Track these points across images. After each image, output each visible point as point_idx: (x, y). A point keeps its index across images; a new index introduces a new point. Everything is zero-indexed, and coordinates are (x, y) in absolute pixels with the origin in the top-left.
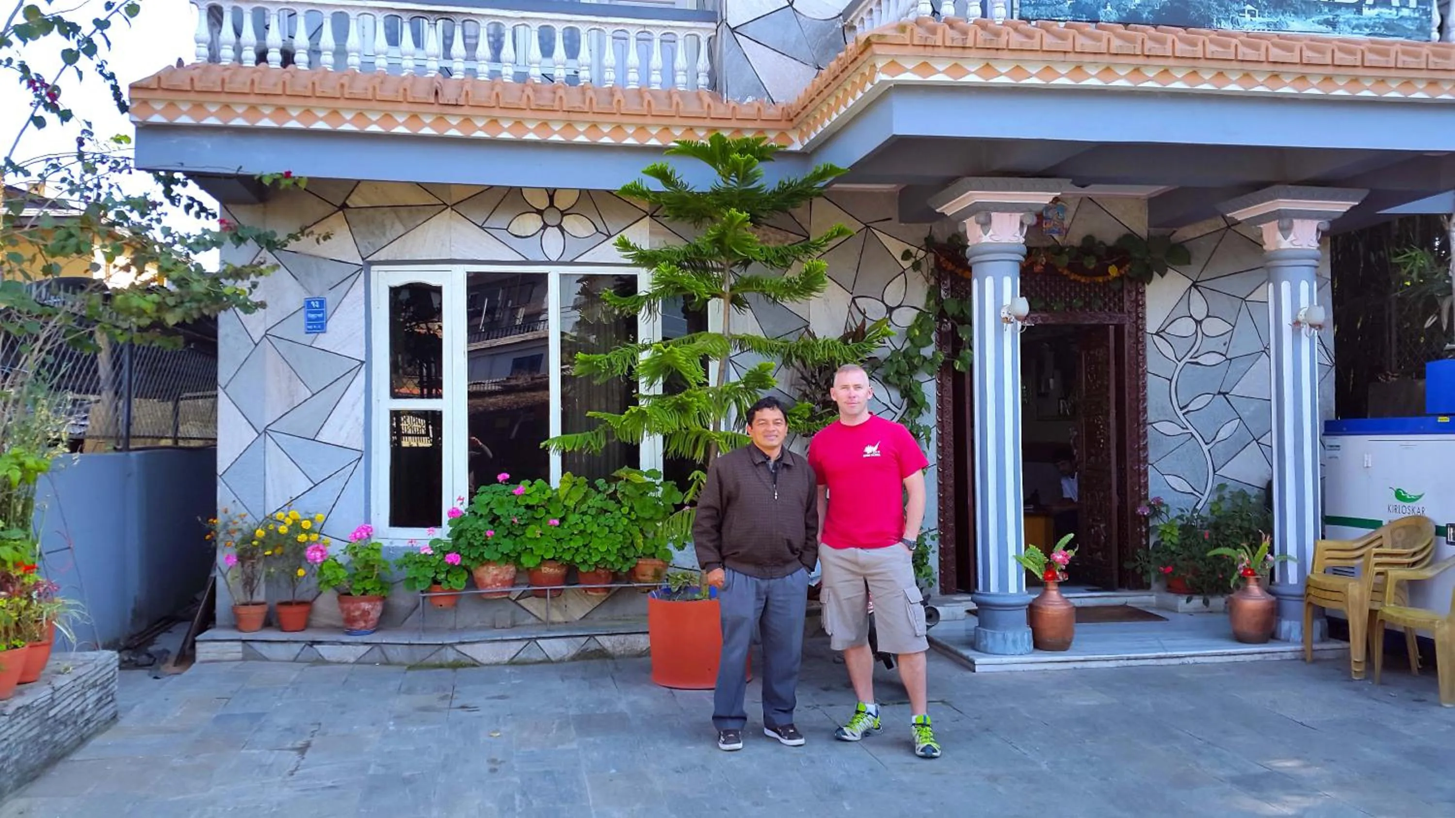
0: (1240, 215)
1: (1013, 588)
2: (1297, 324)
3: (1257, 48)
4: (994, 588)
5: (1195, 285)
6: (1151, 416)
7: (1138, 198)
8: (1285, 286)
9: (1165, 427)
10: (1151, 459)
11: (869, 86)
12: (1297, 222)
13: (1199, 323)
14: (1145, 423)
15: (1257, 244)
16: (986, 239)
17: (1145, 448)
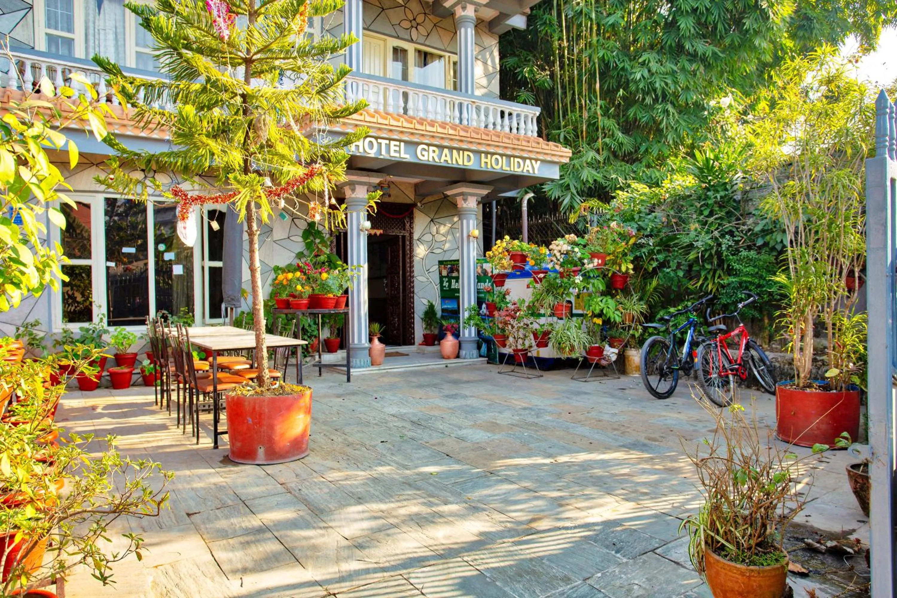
0: (449, 193)
1: (363, 341)
2: (469, 236)
3: (455, 130)
4: (356, 341)
5: (432, 220)
6: (415, 274)
7: (409, 183)
8: (465, 222)
9: (420, 278)
10: (416, 291)
11: (308, 129)
12: (469, 198)
13: (433, 236)
14: (413, 277)
15: (455, 205)
16: (353, 196)
17: (413, 287)
